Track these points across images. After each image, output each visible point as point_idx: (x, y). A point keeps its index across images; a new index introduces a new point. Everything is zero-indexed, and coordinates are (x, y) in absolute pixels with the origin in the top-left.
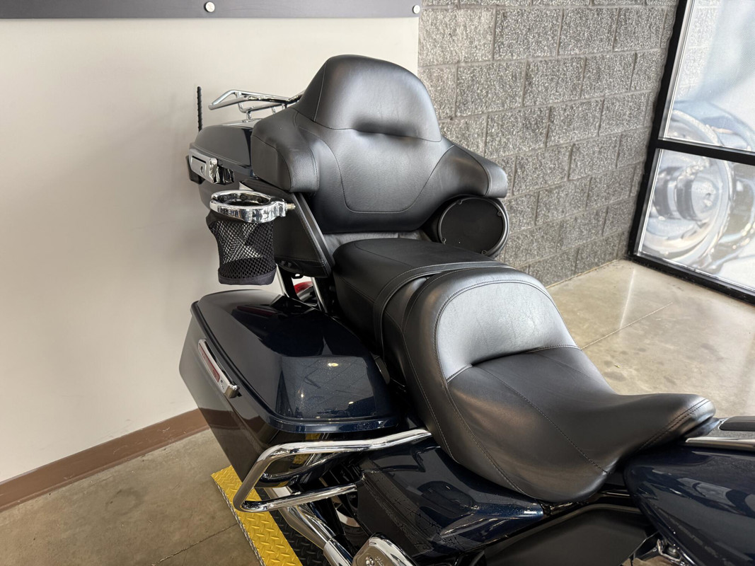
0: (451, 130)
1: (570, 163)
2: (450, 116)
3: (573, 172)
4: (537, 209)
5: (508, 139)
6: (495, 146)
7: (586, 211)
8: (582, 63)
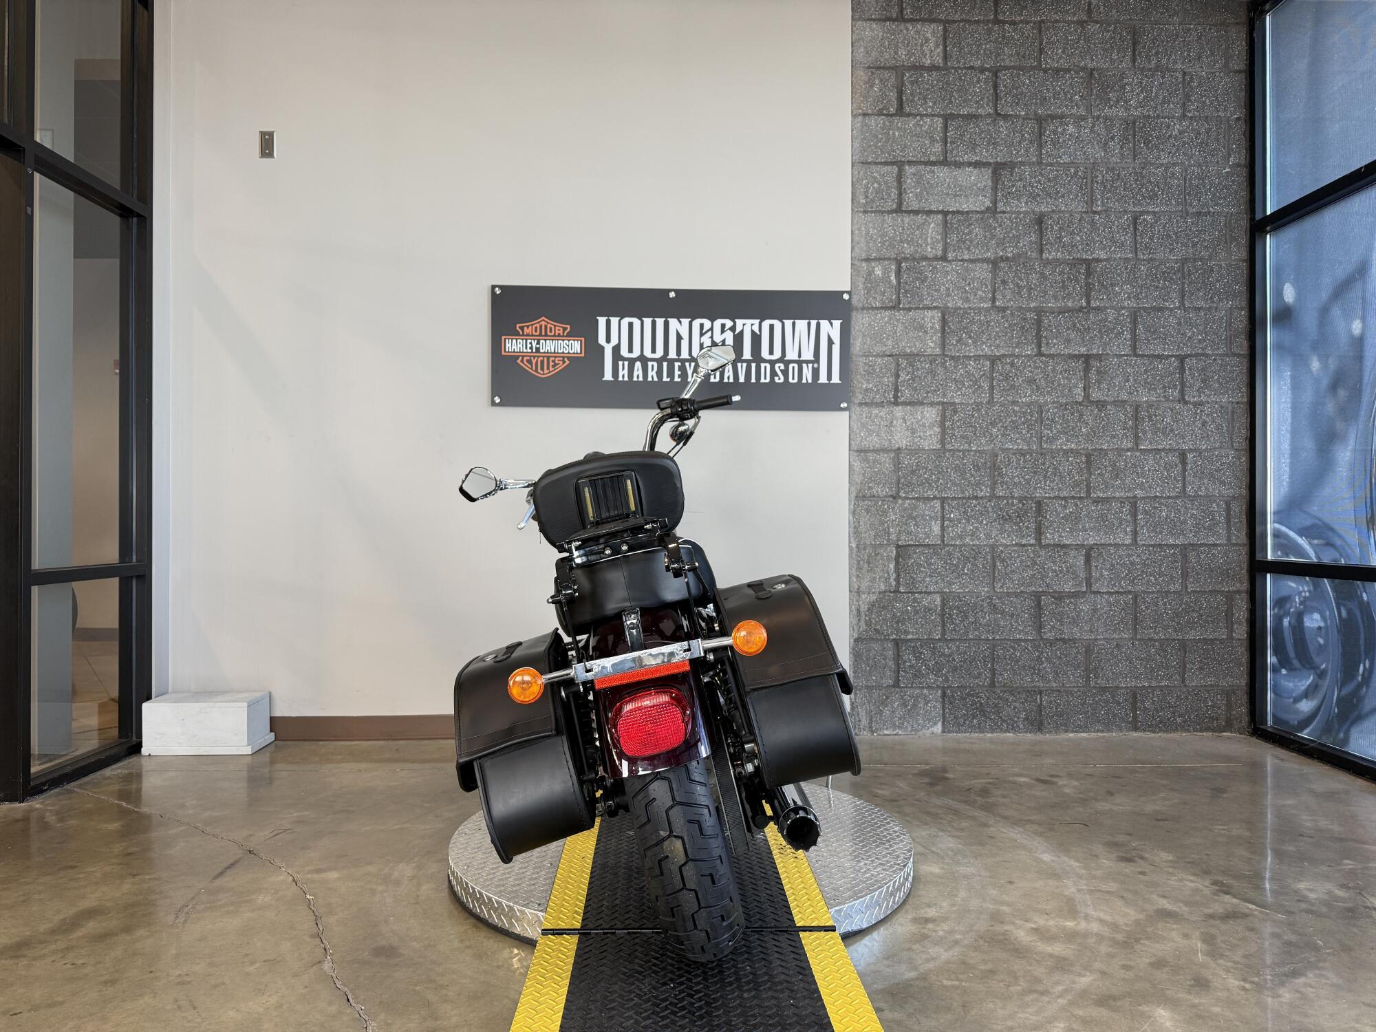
0: (893, 508)
1: (1090, 569)
2: (892, 496)
3: (1096, 582)
4: (1041, 617)
5: (977, 528)
6: (956, 532)
7: (1139, 640)
8: (1084, 459)
